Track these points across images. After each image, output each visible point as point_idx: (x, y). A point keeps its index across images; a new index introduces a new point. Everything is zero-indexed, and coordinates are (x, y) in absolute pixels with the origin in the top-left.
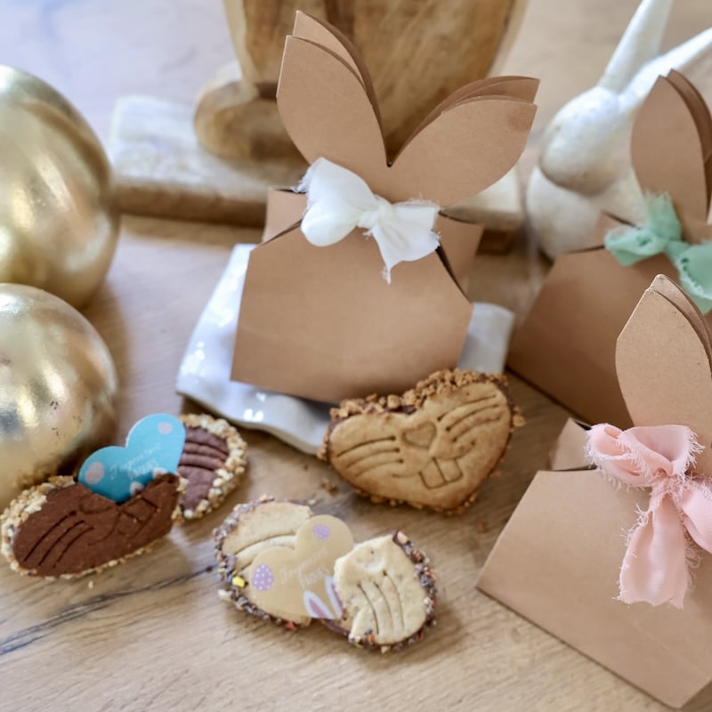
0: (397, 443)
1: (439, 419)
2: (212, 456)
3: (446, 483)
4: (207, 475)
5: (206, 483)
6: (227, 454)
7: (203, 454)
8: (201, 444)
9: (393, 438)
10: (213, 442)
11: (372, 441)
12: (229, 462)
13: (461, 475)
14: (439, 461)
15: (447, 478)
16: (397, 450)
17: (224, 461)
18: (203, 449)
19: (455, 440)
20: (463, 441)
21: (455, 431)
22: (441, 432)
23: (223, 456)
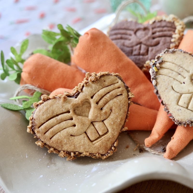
0: (71, 114)
1: (92, 97)
2: (169, 31)
3: (100, 136)
4: (168, 39)
5: (168, 43)
6: (175, 28)
7: (165, 31)
8: (164, 27)
9: (68, 112)
10: (169, 25)
11: (57, 115)
12: (177, 31)
13: (108, 131)
14: (94, 123)
15: (101, 133)
16: (72, 119)
17: (174, 31)
18: (165, 28)
19: (102, 109)
20: (105, 109)
21: (101, 103)
22: (93, 105)
23: (174, 30)
